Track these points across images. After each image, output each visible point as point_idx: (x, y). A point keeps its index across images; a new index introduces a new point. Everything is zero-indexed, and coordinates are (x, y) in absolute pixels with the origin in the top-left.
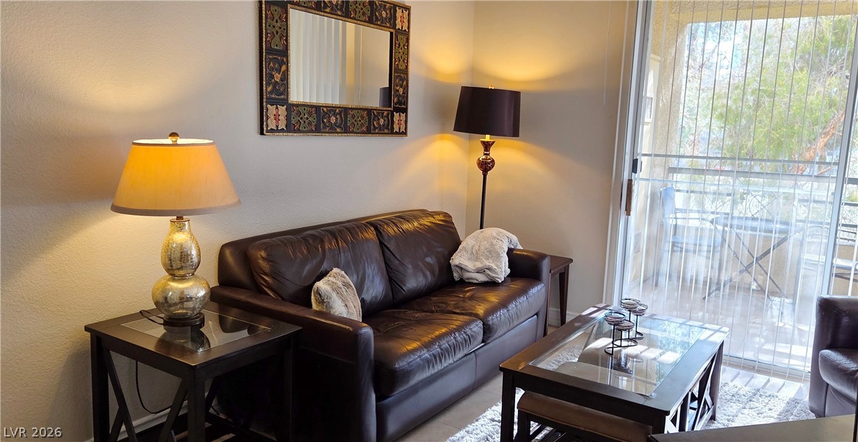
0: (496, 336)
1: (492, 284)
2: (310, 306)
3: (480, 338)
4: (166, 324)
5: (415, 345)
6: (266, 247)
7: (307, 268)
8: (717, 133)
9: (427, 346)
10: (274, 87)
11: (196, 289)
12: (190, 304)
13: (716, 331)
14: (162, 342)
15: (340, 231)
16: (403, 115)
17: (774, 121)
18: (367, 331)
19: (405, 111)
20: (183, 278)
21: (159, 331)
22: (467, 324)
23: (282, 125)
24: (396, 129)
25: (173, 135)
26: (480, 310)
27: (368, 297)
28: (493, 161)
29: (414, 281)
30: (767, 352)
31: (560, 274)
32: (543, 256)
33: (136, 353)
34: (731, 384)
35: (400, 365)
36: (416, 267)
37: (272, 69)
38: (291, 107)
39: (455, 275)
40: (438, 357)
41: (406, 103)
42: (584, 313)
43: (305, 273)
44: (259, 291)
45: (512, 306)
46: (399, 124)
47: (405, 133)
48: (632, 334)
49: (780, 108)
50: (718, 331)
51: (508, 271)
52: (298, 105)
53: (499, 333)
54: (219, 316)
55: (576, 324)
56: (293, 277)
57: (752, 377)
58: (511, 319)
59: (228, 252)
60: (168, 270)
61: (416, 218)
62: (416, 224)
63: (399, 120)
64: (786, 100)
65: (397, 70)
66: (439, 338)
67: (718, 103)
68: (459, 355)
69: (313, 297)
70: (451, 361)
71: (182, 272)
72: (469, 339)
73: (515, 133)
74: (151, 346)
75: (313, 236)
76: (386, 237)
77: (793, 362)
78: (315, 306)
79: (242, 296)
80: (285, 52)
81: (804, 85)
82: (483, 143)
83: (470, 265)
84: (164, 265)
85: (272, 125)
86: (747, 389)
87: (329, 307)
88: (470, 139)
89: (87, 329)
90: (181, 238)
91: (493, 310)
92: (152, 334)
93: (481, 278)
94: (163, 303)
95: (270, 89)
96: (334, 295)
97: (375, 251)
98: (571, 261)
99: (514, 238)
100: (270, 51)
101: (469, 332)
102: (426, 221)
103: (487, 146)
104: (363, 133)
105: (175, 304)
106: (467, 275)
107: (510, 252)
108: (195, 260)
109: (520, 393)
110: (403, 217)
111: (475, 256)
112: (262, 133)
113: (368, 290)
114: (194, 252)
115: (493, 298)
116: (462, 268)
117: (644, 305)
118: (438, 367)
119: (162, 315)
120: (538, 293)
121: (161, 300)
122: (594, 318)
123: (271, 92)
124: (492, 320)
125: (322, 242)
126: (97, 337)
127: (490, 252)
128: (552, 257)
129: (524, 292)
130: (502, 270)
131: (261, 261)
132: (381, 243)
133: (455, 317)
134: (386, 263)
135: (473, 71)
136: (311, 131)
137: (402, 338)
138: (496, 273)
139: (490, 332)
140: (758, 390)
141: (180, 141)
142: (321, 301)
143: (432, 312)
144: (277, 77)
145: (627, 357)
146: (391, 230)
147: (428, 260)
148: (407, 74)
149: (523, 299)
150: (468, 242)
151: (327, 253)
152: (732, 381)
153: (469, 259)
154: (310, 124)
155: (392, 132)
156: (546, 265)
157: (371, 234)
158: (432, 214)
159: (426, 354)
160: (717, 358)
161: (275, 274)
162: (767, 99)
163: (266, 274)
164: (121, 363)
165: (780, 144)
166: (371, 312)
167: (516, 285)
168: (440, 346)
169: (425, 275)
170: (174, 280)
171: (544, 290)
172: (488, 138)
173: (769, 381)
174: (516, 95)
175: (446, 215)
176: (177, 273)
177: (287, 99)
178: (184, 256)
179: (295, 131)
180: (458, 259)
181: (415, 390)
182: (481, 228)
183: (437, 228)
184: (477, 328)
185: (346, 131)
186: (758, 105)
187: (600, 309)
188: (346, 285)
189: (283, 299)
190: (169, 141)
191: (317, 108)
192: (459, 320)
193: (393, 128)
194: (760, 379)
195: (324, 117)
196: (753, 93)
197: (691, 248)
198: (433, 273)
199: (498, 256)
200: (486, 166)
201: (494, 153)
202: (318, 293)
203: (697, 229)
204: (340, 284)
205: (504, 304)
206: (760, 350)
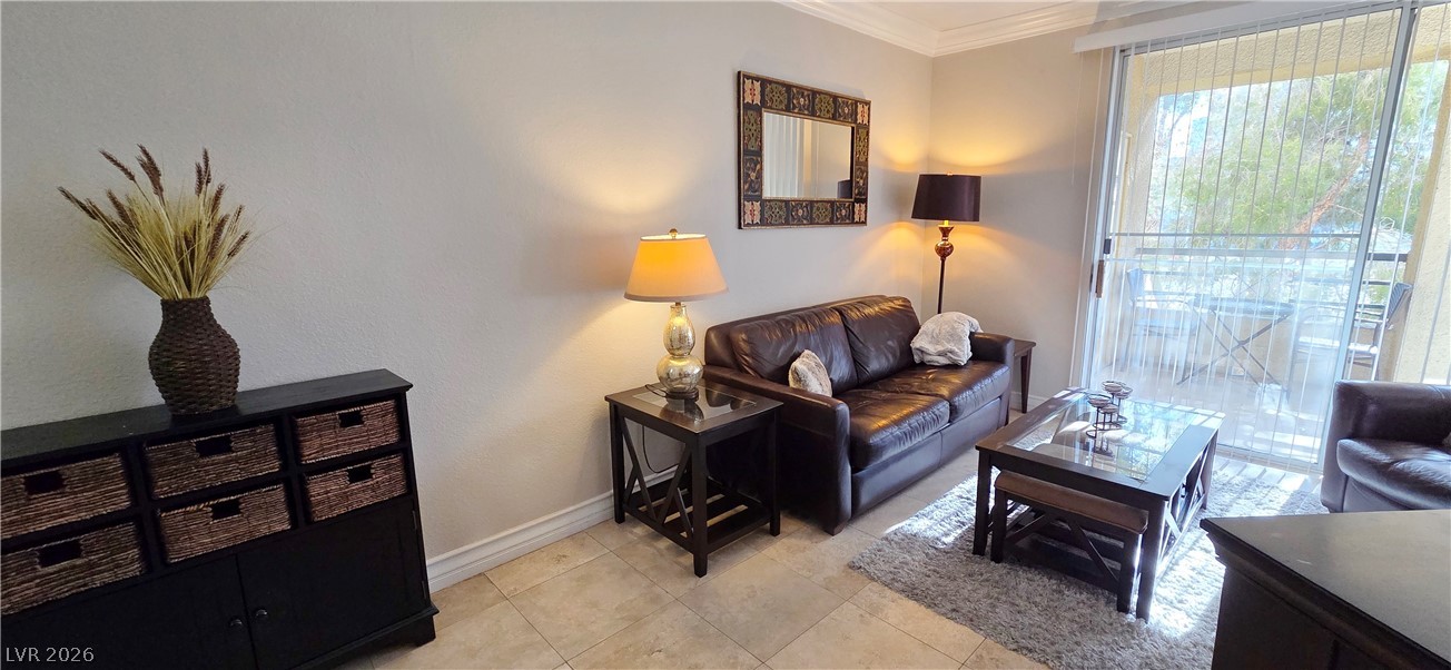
0: (962, 416)
1: (954, 367)
2: (787, 383)
3: (947, 419)
4: (667, 396)
5: (883, 422)
6: (746, 331)
7: (782, 350)
8: (1187, 212)
9: (897, 423)
10: (750, 185)
11: (693, 366)
12: (688, 380)
13: (1210, 417)
14: (665, 411)
15: (809, 316)
16: (863, 206)
17: (1258, 195)
18: (843, 407)
19: (865, 201)
20: (681, 357)
21: (663, 402)
22: (934, 404)
23: (757, 220)
24: (857, 219)
25: (673, 231)
26: (945, 391)
27: (836, 378)
28: (952, 246)
29: (876, 365)
30: (1261, 441)
31: (1023, 358)
32: (1007, 340)
33: (644, 419)
34: (1220, 473)
35: (874, 440)
36: (878, 349)
37: (748, 169)
38: (764, 202)
39: (916, 357)
40: (908, 435)
41: (866, 194)
42: (1056, 396)
43: (780, 354)
44: (741, 370)
45: (976, 388)
46: (860, 214)
47: (864, 223)
48: (1114, 419)
49: (1266, 179)
50: (1213, 416)
51: (971, 354)
52: (770, 201)
53: (966, 413)
54: (706, 390)
55: (1050, 407)
56: (771, 357)
57: (1245, 467)
58: (976, 401)
59: (712, 335)
60: (669, 350)
61: (877, 303)
62: (877, 309)
63: (860, 211)
64: (1274, 172)
65: (858, 163)
66: (908, 416)
67: (1189, 179)
68: (928, 433)
69: (790, 376)
70: (920, 439)
71: (680, 352)
72: (937, 419)
73: (975, 218)
74: (657, 414)
75: (787, 322)
76: (850, 322)
77: (1295, 452)
78: (792, 384)
79: (727, 374)
80: (759, 153)
81: (1296, 154)
82: (942, 229)
83: (931, 348)
84: (666, 345)
85: (749, 221)
86: (1239, 478)
87: (806, 385)
88: (926, 226)
89: (606, 399)
90: (679, 321)
91: (958, 391)
92: (656, 405)
93: (943, 361)
94: (665, 379)
95: (746, 187)
96: (810, 374)
97: (842, 335)
98: (1034, 344)
99: (975, 322)
100: (747, 152)
101: (937, 412)
102: (886, 306)
103: (945, 232)
104: (827, 224)
105: (676, 379)
106: (927, 358)
107: (972, 335)
108: (691, 341)
109: (995, 473)
110: (864, 302)
111: (935, 340)
112: (740, 227)
113: (835, 370)
114: (690, 335)
115: (956, 379)
116: (922, 352)
117: (1127, 388)
118: (908, 445)
119: (665, 389)
120: (1003, 375)
121: (665, 376)
122: (1067, 401)
123: (748, 190)
124: (958, 400)
125: (794, 326)
126: (616, 407)
127: (951, 336)
128: (1016, 341)
129: (988, 374)
130: (964, 353)
131: (742, 343)
132: (845, 326)
133: (921, 397)
134: (851, 347)
135: (929, 159)
136: (782, 224)
137: (874, 416)
138: (958, 356)
139: (957, 413)
140: (1254, 480)
141: (678, 236)
142: (798, 380)
143: (897, 392)
144: (753, 175)
145: (1109, 440)
146: (854, 315)
147: (890, 343)
148: (867, 166)
149: (987, 381)
150: (929, 326)
151: (799, 338)
152: (1221, 469)
153: (930, 343)
154: (780, 217)
155: (853, 222)
156: (1009, 349)
157: (836, 318)
158: (891, 300)
159: (896, 431)
160: (1211, 448)
161: (755, 355)
162: (1249, 172)
163: (746, 355)
164: (632, 427)
165: (1265, 220)
166: (839, 391)
167: (980, 367)
168: (910, 425)
169: (887, 358)
170: (674, 359)
171: (1008, 372)
172: (946, 224)
173: (1265, 471)
174: (976, 180)
175: (905, 300)
176: (677, 352)
177: (761, 196)
178: (682, 338)
179: (767, 225)
180: (917, 343)
181: (886, 465)
182: (939, 312)
183: (896, 312)
184: (944, 408)
185: (812, 222)
186: (1236, 179)
187: (1073, 392)
188: (818, 365)
189: (762, 377)
190: (669, 237)
191: (787, 202)
192: (923, 401)
193: (854, 219)
194: (1254, 470)
195: (792, 211)
196: (1230, 167)
197: (1171, 332)
198: (894, 356)
199: (960, 339)
200: (944, 252)
201: (952, 239)
202: (796, 372)
203: (1178, 312)
204: (813, 364)
205: (968, 386)
206: (1253, 439)
